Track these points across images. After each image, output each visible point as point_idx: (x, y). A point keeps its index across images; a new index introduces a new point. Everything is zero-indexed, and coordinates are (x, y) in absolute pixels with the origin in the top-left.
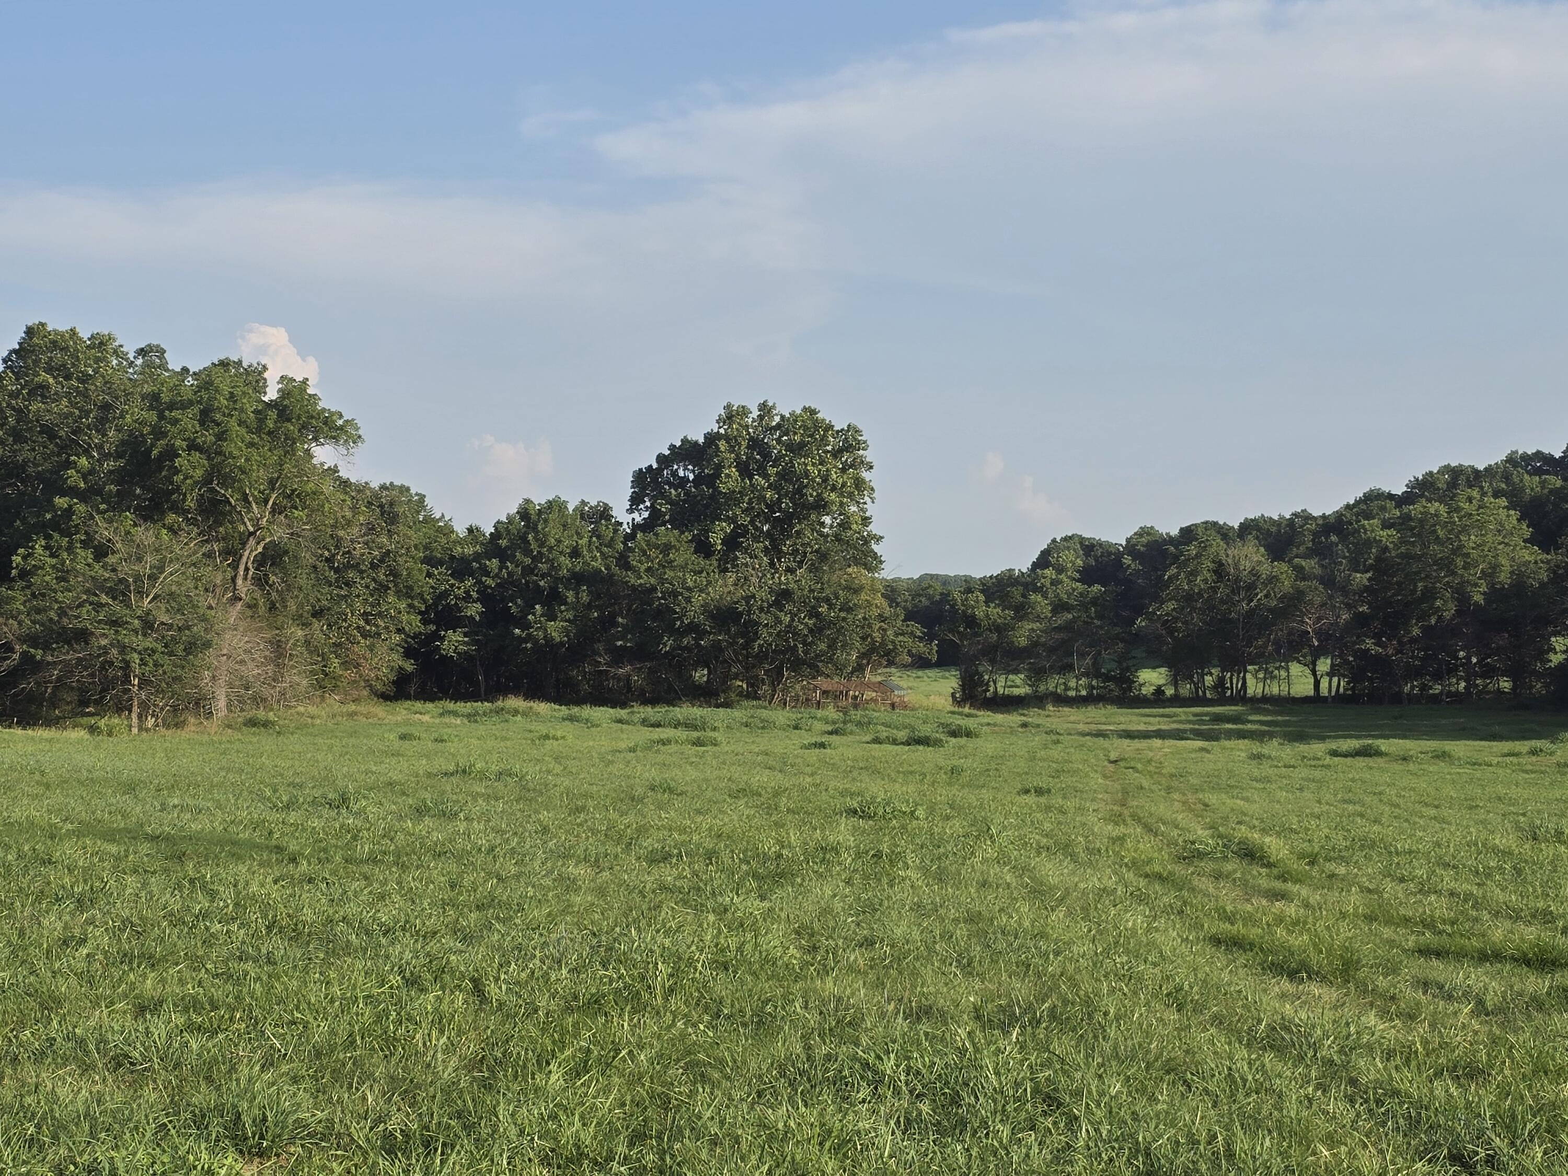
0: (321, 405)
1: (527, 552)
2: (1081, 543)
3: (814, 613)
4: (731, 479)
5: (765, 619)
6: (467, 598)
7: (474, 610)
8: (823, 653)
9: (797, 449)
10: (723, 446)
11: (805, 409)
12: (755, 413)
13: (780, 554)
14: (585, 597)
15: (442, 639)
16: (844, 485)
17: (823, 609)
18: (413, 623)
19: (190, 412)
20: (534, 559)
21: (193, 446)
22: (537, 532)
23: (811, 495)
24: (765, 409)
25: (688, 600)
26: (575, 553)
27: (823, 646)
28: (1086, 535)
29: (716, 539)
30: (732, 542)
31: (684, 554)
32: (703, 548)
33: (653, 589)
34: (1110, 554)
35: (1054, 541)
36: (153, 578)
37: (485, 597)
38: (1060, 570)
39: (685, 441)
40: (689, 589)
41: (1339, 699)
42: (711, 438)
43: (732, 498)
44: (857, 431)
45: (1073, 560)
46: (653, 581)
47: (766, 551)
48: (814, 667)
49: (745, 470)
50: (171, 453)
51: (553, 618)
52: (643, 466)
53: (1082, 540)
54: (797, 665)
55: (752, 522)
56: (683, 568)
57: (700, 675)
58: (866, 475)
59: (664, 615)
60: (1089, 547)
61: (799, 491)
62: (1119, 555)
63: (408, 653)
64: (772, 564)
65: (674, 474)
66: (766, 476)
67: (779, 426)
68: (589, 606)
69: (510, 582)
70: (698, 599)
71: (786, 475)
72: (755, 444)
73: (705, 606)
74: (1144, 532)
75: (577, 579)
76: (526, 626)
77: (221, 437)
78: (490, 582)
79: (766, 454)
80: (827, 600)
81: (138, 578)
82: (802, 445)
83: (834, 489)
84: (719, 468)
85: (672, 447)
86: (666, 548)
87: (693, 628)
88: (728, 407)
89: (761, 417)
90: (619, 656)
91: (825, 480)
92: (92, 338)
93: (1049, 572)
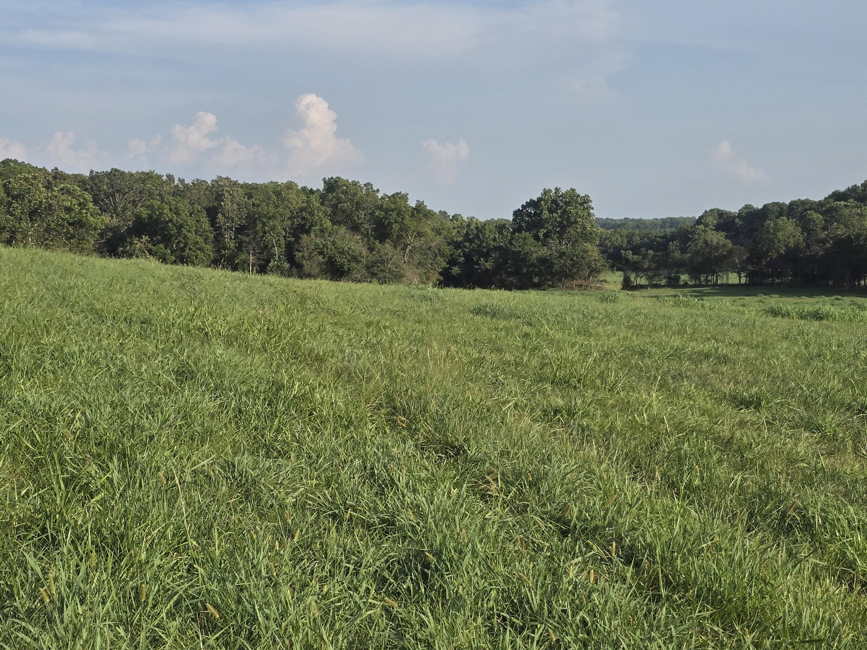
0: (427, 208)
1: (479, 240)
2: (718, 212)
3: (572, 260)
4: (546, 214)
5: (555, 261)
6: (460, 256)
7: (462, 260)
8: (575, 272)
9: (567, 204)
10: (543, 203)
11: (571, 189)
12: (554, 191)
13: (563, 239)
14: (498, 255)
15: (452, 269)
16: (583, 215)
17: (575, 258)
18: (444, 265)
19: (394, 213)
20: (481, 242)
21: (396, 222)
22: (482, 233)
23: (573, 219)
24: (557, 190)
25: (532, 255)
26: (494, 240)
27: (574, 270)
28: (721, 209)
29: (541, 235)
30: (546, 235)
31: (531, 240)
32: (537, 238)
33: (520, 252)
34: (731, 217)
35: (706, 211)
36: (391, 259)
37: (465, 255)
38: (706, 225)
39: (531, 200)
40: (532, 252)
41: (745, 285)
42: (540, 200)
43: (547, 221)
44: (588, 197)
45: (712, 221)
46: (520, 249)
47: (558, 237)
48: (572, 277)
49: (551, 211)
50: (390, 224)
51: (487, 262)
52: (517, 209)
53: (718, 210)
54: (567, 276)
55: (553, 229)
56: (530, 245)
57: (536, 280)
58: (591, 211)
59: (524, 260)
60: (721, 214)
61: (569, 217)
62: (735, 217)
63: (441, 274)
64: (560, 242)
65: (527, 211)
66: (557, 214)
67: (561, 196)
68: (499, 258)
69: (473, 250)
70: (535, 255)
71: (564, 212)
72: (554, 202)
73: (537, 258)
74: (747, 207)
75: (496, 249)
76: (479, 264)
77: (403, 219)
78: (466, 250)
79: (557, 205)
80: (576, 255)
81: (388, 259)
82: (570, 202)
83: (580, 217)
84: (542, 211)
85: (527, 203)
86: (525, 239)
87: (533, 265)
88: (545, 189)
89: (556, 193)
90: (509, 274)
91: (577, 214)
92: (353, 182)
93: (701, 227)
